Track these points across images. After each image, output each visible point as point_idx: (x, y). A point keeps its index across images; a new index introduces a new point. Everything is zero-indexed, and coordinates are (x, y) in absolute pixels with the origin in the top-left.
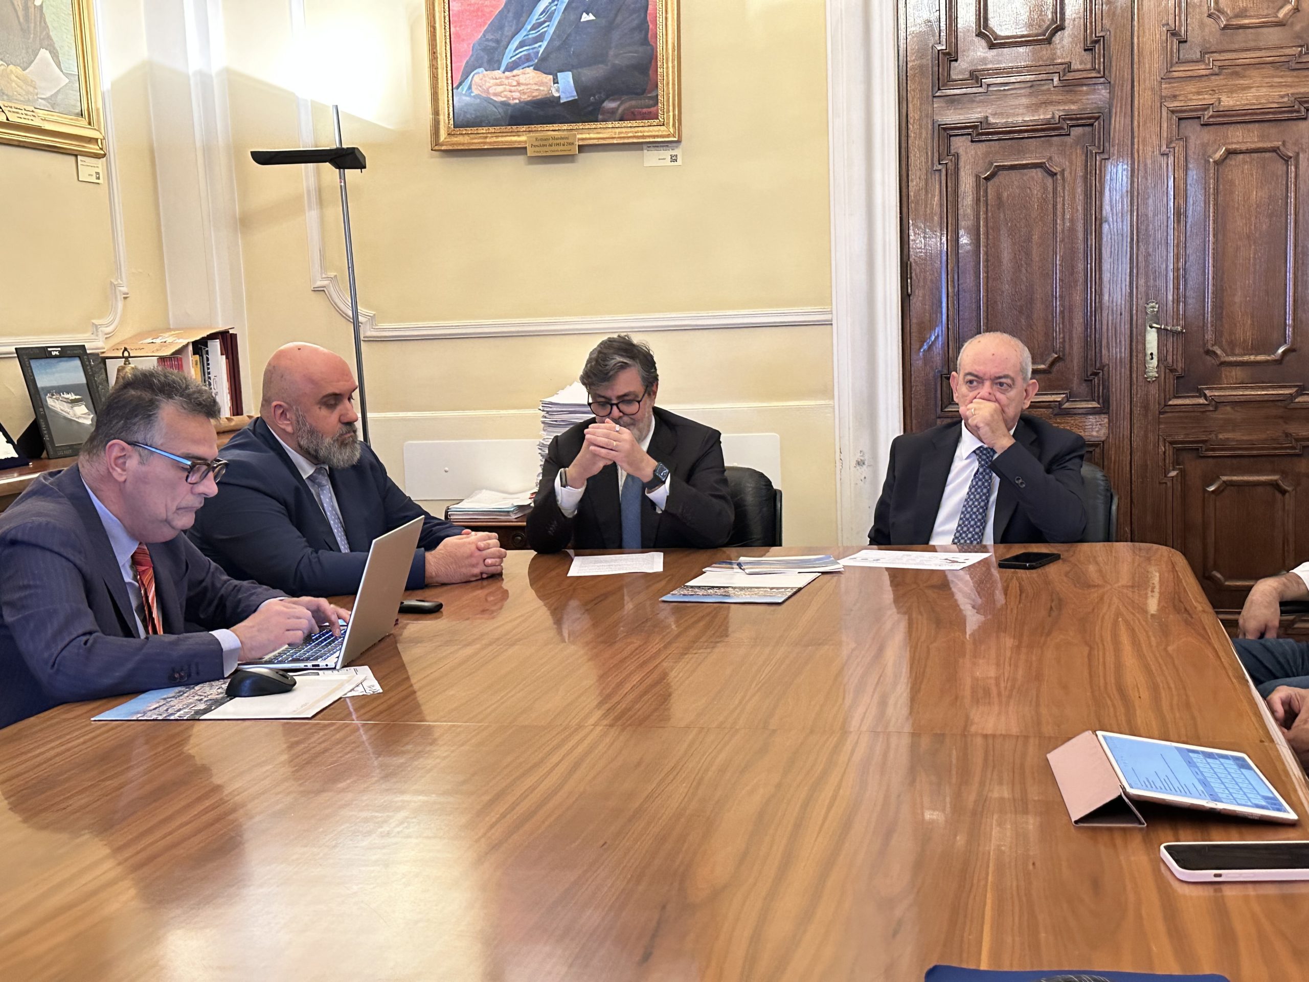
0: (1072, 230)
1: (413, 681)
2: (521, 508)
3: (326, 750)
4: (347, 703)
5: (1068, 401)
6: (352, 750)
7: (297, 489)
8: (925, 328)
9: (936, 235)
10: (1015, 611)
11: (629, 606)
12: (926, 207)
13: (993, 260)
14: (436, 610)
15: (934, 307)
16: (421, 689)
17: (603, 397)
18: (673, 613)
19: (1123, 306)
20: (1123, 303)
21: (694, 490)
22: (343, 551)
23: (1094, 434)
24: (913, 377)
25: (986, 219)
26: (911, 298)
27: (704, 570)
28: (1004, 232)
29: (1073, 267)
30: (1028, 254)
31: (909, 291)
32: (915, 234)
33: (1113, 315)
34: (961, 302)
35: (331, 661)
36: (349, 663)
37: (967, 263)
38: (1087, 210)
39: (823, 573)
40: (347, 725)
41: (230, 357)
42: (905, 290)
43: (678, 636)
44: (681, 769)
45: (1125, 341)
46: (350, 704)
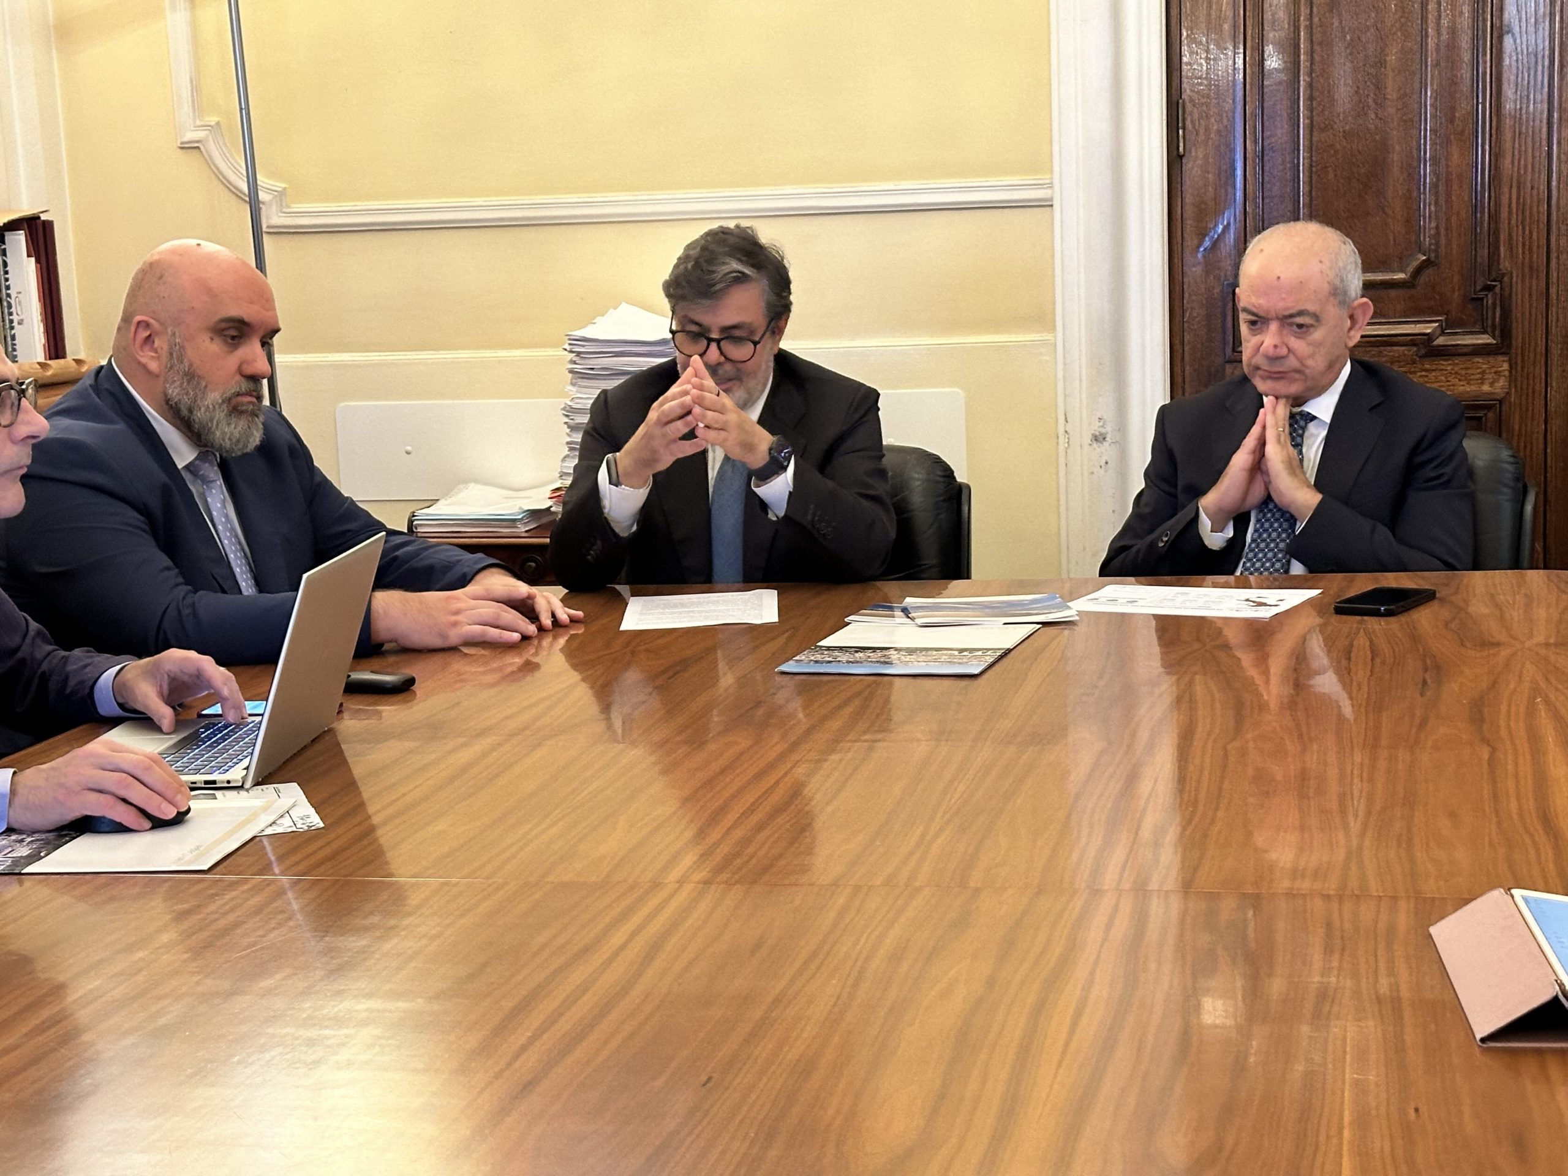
0: (1452, 46)
1: (371, 810)
2: (534, 514)
3: (236, 925)
4: (264, 848)
5: (1443, 333)
6: (280, 925)
7: (166, 487)
8: (1207, 213)
9: (1226, 54)
10: (1365, 688)
11: (727, 680)
12: (1209, 7)
13: (1320, 94)
14: (405, 687)
15: (1222, 176)
16: (385, 823)
17: (697, 324)
18: (799, 693)
21: (830, 484)
23: (1486, 388)
24: (1186, 295)
25: (1310, 28)
26: (1184, 161)
27: (847, 619)
28: (1339, 47)
29: (1453, 108)
30: (1379, 87)
31: (1181, 149)
32: (1191, 53)
33: (1519, 190)
34: (1266, 168)
35: (236, 774)
36: (266, 776)
37: (1277, 102)
38: (1477, 13)
39: (1045, 624)
40: (270, 883)
41: (43, 258)
42: (1174, 148)
43: (809, 732)
44: (828, 955)
46: (269, 848)
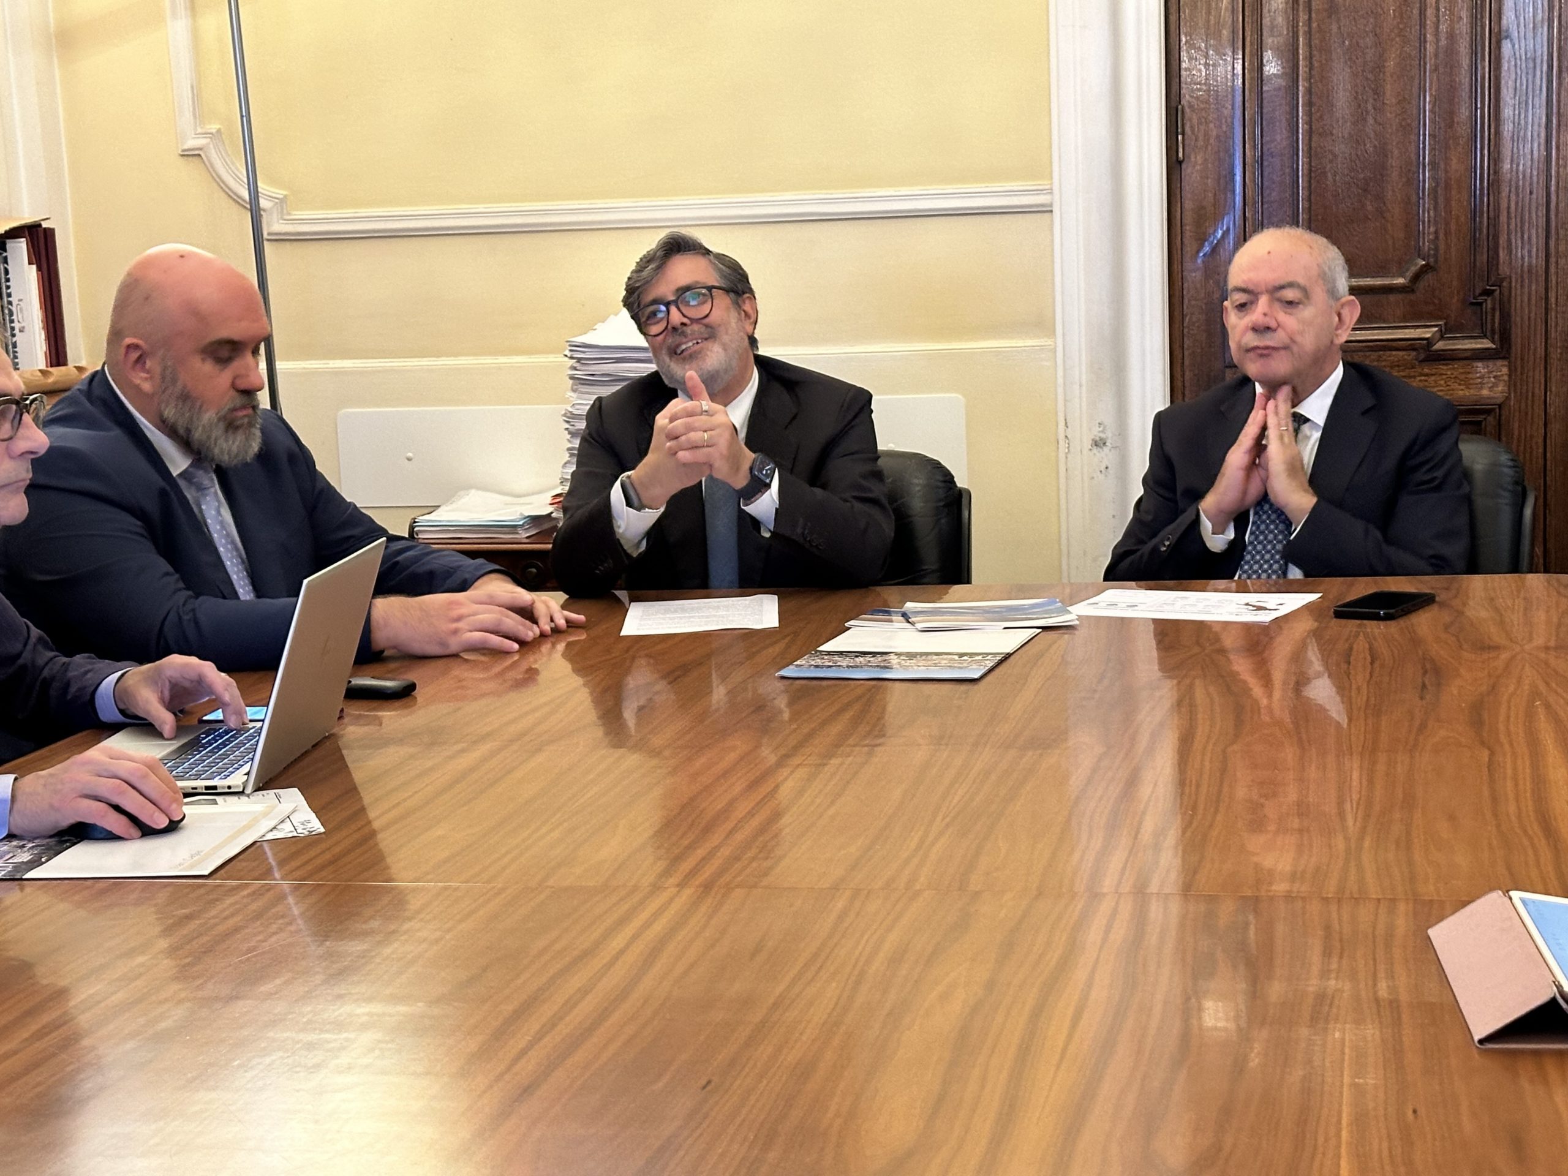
0: (1451, 51)
1: (372, 814)
2: (535, 520)
3: (237, 930)
4: (266, 851)
5: (1442, 338)
6: (281, 930)
7: (163, 493)
8: (1206, 218)
9: (1225, 60)
10: (1364, 692)
12: (1209, 13)
13: (1319, 102)
14: (406, 692)
15: (1222, 181)
16: (385, 828)
18: (800, 697)
19: (1535, 179)
20: (1535, 173)
22: (242, 598)
23: (1485, 392)
24: (1186, 301)
25: (1309, 34)
26: (1184, 166)
27: (846, 624)
28: (1338, 55)
29: (1452, 113)
30: (1378, 92)
31: (1181, 155)
32: (1190, 59)
33: (1517, 195)
34: (1265, 174)
35: (237, 779)
36: (267, 782)
37: (1276, 108)
38: (1475, 19)
39: (1045, 628)
40: (270, 888)
41: (45, 266)
42: (1173, 153)
44: (827, 957)
45: (1537, 237)
46: (269, 854)
